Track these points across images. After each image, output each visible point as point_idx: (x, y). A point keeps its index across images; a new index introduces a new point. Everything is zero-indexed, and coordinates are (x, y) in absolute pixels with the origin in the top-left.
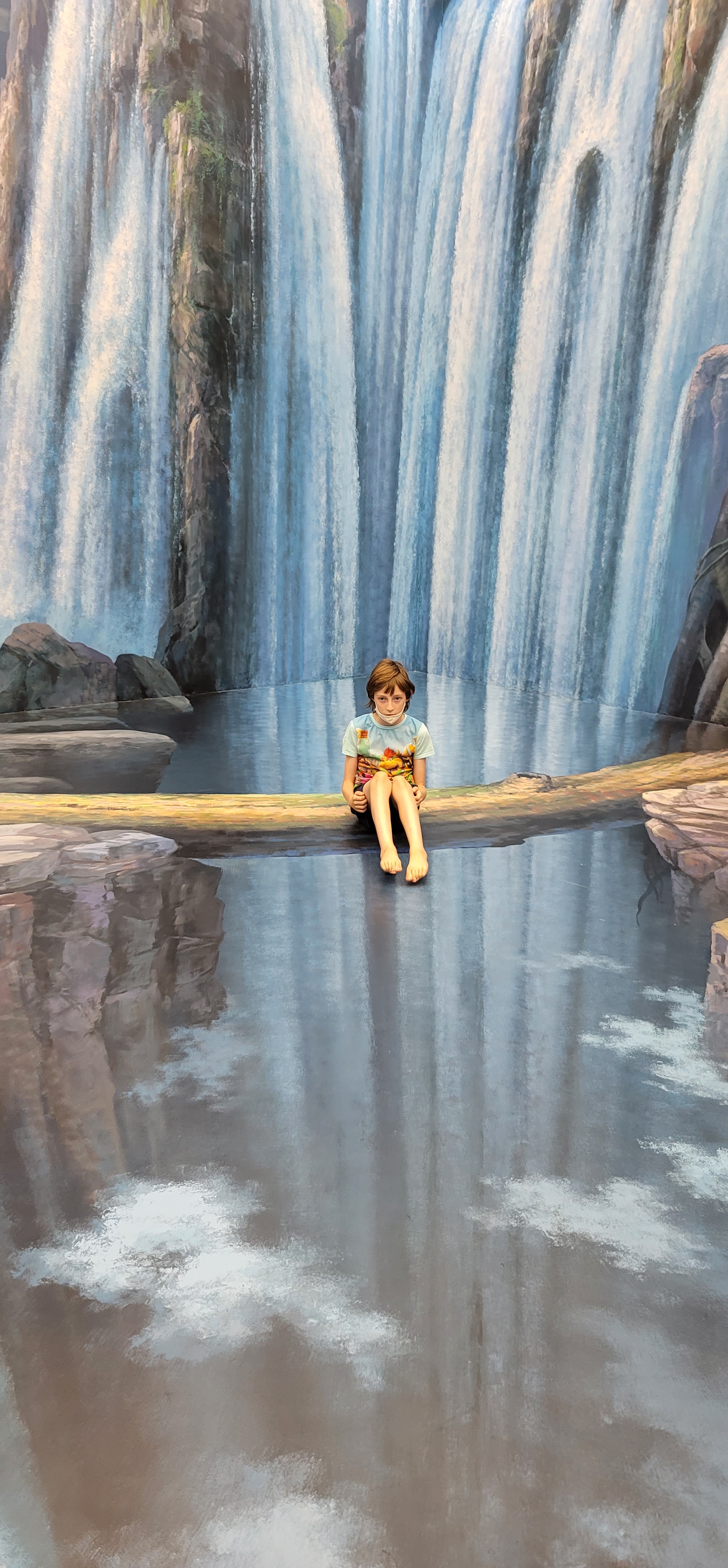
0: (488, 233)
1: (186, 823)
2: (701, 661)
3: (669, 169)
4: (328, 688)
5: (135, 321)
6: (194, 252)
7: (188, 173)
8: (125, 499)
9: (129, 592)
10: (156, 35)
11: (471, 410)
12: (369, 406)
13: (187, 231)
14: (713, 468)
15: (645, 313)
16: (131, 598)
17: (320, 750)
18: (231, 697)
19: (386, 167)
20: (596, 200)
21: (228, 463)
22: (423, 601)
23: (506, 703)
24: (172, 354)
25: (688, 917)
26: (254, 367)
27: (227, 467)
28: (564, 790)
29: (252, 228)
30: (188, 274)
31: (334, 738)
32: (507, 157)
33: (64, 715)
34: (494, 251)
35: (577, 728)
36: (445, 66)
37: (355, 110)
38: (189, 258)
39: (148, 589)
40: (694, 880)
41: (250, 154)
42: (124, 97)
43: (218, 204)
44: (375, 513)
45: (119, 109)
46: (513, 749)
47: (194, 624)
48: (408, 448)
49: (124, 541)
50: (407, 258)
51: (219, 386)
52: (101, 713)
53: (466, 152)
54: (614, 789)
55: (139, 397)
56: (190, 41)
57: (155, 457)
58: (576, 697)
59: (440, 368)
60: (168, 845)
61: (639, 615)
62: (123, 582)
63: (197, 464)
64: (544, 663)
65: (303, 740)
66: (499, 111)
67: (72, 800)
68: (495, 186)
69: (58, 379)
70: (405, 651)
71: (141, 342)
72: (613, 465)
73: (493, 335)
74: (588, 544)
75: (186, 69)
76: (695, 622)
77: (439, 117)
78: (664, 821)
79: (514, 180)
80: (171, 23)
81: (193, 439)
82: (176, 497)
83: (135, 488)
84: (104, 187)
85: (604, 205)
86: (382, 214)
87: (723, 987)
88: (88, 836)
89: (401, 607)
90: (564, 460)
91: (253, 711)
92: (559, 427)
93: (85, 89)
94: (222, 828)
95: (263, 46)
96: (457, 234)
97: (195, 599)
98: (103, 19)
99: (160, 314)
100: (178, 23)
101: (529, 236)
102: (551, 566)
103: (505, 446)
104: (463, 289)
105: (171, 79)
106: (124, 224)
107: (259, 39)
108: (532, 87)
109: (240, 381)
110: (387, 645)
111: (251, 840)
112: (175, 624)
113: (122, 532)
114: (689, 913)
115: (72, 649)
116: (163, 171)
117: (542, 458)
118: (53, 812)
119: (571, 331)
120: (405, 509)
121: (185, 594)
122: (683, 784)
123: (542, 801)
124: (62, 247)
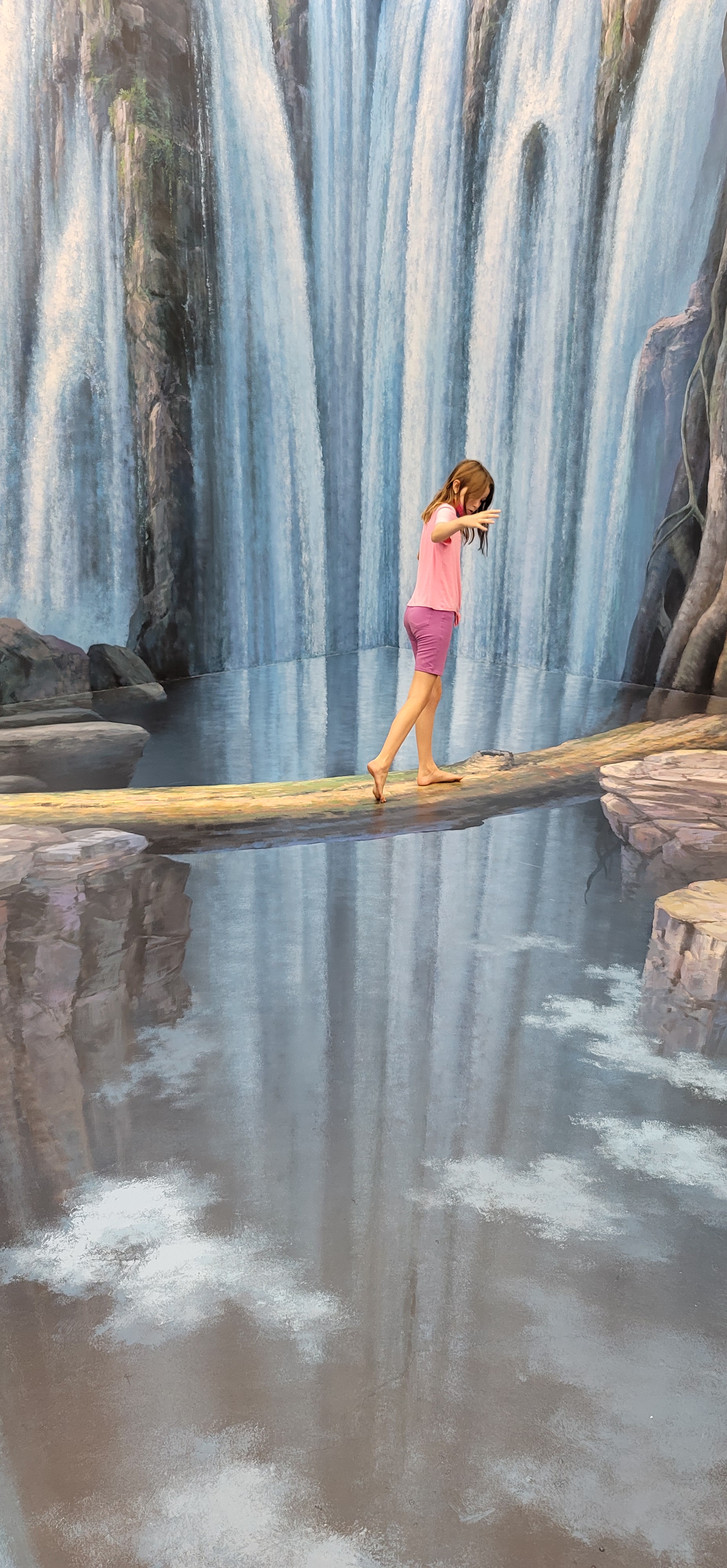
0: (439, 207)
1: (157, 818)
2: (661, 629)
3: (612, 142)
4: (300, 668)
5: (90, 313)
6: (145, 240)
7: (136, 161)
8: (89, 491)
9: (98, 582)
10: (97, 24)
11: (430, 385)
12: (329, 385)
13: (137, 219)
14: (666, 440)
15: (595, 286)
16: (100, 588)
17: (290, 735)
18: (205, 680)
19: (335, 144)
20: (543, 174)
21: (191, 450)
22: (392, 577)
23: (475, 677)
24: (129, 344)
25: (633, 893)
26: (212, 353)
27: (190, 454)
28: (525, 767)
29: (204, 213)
30: (141, 263)
31: (304, 721)
32: (454, 131)
33: (38, 708)
34: (446, 227)
35: (542, 701)
36: (390, 40)
37: (302, 89)
38: (141, 246)
39: (117, 578)
40: (642, 854)
41: (198, 138)
42: (68, 88)
43: (168, 191)
44: (340, 492)
45: (63, 100)
46: (479, 726)
47: (164, 610)
48: (371, 426)
49: (90, 533)
50: (361, 236)
51: (178, 374)
52: (76, 704)
53: (414, 126)
54: (573, 764)
55: (98, 388)
56: (132, 27)
57: (117, 447)
58: (544, 667)
59: (398, 344)
60: (139, 842)
61: (600, 586)
62: (91, 573)
63: (159, 453)
64: (511, 635)
65: (273, 725)
66: (445, 84)
67: (46, 799)
68: (444, 160)
69: (16, 374)
70: (376, 627)
71: (98, 334)
72: (570, 438)
73: (449, 310)
74: (548, 516)
75: (129, 56)
76: (654, 591)
77: (387, 91)
78: (619, 795)
79: (463, 155)
80: (111, 11)
81: (154, 428)
82: (140, 486)
83: (98, 479)
84: (52, 179)
85: (551, 179)
86: (333, 191)
87: (660, 962)
88: (61, 836)
89: (371, 583)
90: (522, 434)
91: (226, 696)
92: (516, 402)
93: (29, 82)
94: (192, 822)
95: (205, 28)
96: (409, 209)
97: (164, 587)
98: (42, 10)
99: (115, 304)
100: (118, 11)
101: (479, 210)
102: (514, 540)
103: (465, 421)
104: (418, 265)
105: (114, 67)
106: (74, 215)
107: (201, 22)
108: (476, 60)
109: (198, 367)
110: (358, 621)
111: (220, 833)
112: (146, 611)
113: (87, 523)
114: (635, 889)
115: (44, 643)
116: (111, 159)
117: (501, 432)
118: (27, 812)
119: (524, 305)
120: (370, 486)
121: (153, 582)
122: (639, 756)
123: (503, 780)
124: (13, 242)
